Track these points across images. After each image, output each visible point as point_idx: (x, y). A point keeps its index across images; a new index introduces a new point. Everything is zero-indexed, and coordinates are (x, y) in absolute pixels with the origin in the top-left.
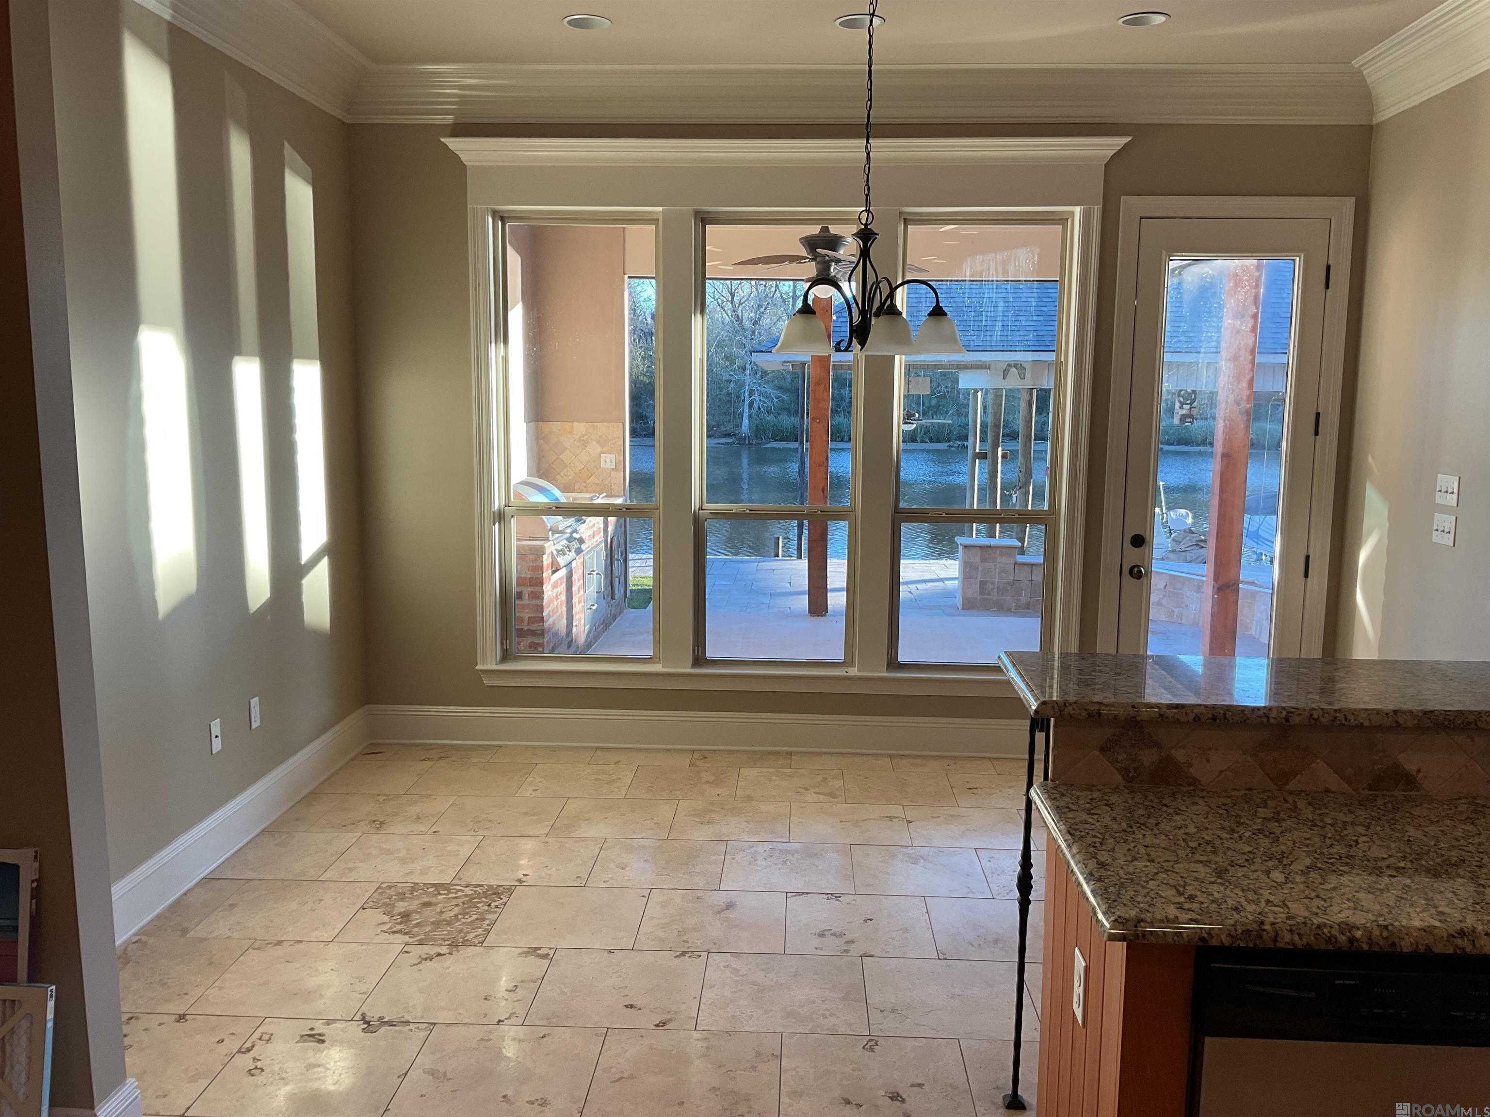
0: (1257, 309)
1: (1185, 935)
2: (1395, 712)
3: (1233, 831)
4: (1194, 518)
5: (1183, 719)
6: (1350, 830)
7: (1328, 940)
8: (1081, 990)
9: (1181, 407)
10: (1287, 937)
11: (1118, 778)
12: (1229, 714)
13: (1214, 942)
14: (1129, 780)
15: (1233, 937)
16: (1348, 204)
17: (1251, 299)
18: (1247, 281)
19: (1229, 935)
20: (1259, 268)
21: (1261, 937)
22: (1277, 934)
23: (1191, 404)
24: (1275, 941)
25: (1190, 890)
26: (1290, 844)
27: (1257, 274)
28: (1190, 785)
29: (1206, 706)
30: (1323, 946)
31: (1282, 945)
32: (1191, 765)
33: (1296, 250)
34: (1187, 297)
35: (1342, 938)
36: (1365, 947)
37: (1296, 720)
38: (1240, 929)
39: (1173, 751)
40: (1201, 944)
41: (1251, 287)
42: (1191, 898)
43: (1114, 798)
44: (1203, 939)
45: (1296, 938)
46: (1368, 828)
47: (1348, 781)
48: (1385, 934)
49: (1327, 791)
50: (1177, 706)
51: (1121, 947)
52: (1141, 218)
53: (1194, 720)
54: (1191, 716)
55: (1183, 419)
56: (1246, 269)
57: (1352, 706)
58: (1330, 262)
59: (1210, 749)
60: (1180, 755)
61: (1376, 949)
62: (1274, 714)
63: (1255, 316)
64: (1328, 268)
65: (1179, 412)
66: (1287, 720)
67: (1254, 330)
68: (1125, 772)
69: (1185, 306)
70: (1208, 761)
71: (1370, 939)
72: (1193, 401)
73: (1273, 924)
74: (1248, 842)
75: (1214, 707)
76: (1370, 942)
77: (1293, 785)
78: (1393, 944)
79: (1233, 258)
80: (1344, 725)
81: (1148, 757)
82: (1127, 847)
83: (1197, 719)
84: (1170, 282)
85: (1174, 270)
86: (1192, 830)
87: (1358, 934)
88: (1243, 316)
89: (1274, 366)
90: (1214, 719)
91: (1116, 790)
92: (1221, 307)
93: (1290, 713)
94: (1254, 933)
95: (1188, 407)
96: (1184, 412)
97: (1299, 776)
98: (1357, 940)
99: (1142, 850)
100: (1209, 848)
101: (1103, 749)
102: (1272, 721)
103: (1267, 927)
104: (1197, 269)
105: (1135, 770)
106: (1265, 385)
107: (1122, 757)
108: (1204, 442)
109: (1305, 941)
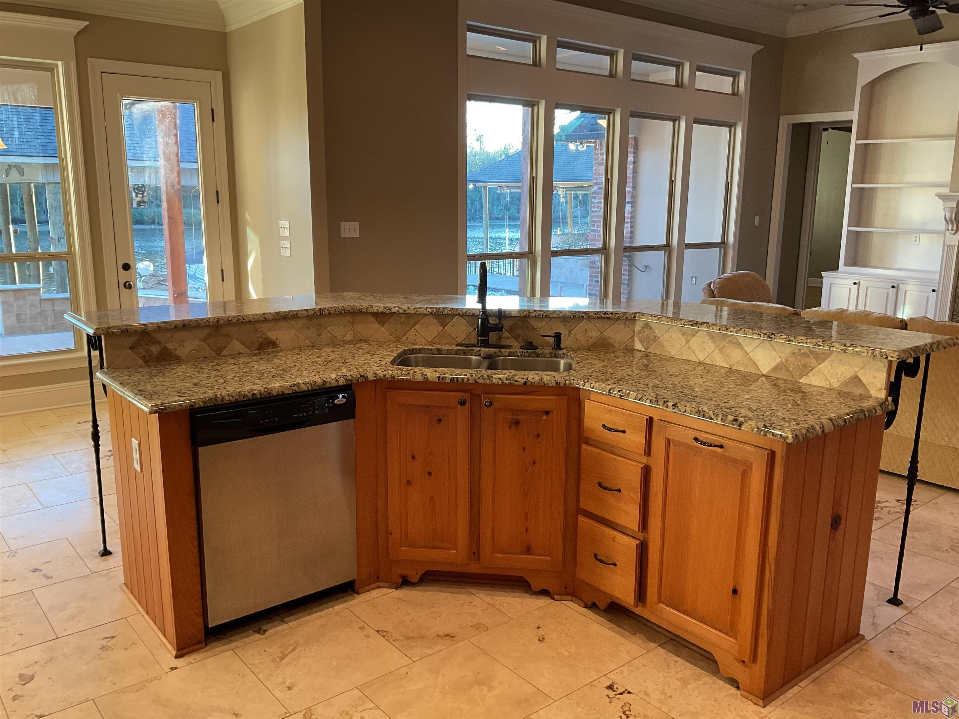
0: (177, 131)
1: (183, 405)
2: (264, 314)
3: (199, 371)
4: (154, 266)
5: (169, 327)
6: (250, 363)
7: (244, 396)
8: (138, 456)
9: (137, 196)
10: (227, 398)
11: (141, 361)
12: (191, 323)
13: (197, 406)
14: (146, 362)
15: (204, 402)
16: (219, 75)
17: (173, 126)
18: (169, 114)
19: (203, 402)
20: (175, 107)
21: (216, 400)
22: (223, 398)
23: (142, 194)
24: (222, 401)
25: (183, 391)
26: (225, 371)
27: (174, 111)
28: (176, 359)
29: (179, 321)
30: (242, 399)
31: (226, 402)
32: (176, 350)
33: (194, 99)
34: (136, 123)
35: (250, 395)
36: (259, 396)
37: (221, 322)
38: (207, 399)
39: (167, 345)
40: (191, 408)
41: (172, 118)
42: (184, 393)
43: (141, 370)
44: (192, 406)
45: (231, 398)
46: (258, 362)
47: (248, 347)
48: (266, 390)
49: (240, 353)
50: (166, 322)
51: (155, 417)
52: (102, 73)
53: (175, 327)
54: (173, 326)
55: (139, 203)
56: (168, 108)
57: (245, 314)
58: (213, 107)
59: (184, 341)
60: (170, 346)
61: (263, 396)
62: (211, 320)
63: (176, 135)
64: (213, 110)
65: (136, 199)
66: (218, 322)
67: (176, 143)
68: (143, 358)
69: (135, 127)
70: (184, 347)
71: (260, 393)
72: (144, 192)
73: (220, 395)
74: (207, 373)
75: (183, 321)
76: (260, 394)
77: (224, 352)
78: (269, 393)
79: (159, 101)
80: (243, 322)
81: (155, 349)
82: (151, 383)
83: (176, 327)
84: (125, 113)
85: (126, 105)
86: (180, 374)
87: (255, 392)
88: (169, 136)
89: (191, 170)
90: (184, 326)
91: (141, 367)
92: (155, 130)
93: (218, 319)
94: (213, 400)
95: (141, 196)
96: (139, 199)
97: (227, 349)
98: (255, 394)
99: (159, 383)
100: (189, 378)
101: (131, 348)
102: (211, 324)
103: (219, 396)
104: (138, 106)
105: (149, 356)
106: (186, 182)
107: (141, 351)
108: (153, 223)
109: (234, 399)
